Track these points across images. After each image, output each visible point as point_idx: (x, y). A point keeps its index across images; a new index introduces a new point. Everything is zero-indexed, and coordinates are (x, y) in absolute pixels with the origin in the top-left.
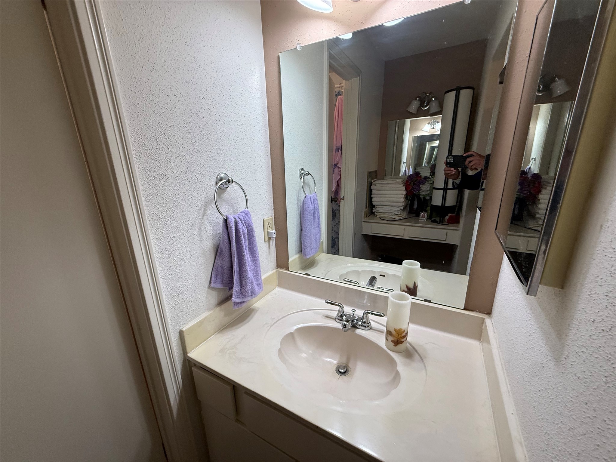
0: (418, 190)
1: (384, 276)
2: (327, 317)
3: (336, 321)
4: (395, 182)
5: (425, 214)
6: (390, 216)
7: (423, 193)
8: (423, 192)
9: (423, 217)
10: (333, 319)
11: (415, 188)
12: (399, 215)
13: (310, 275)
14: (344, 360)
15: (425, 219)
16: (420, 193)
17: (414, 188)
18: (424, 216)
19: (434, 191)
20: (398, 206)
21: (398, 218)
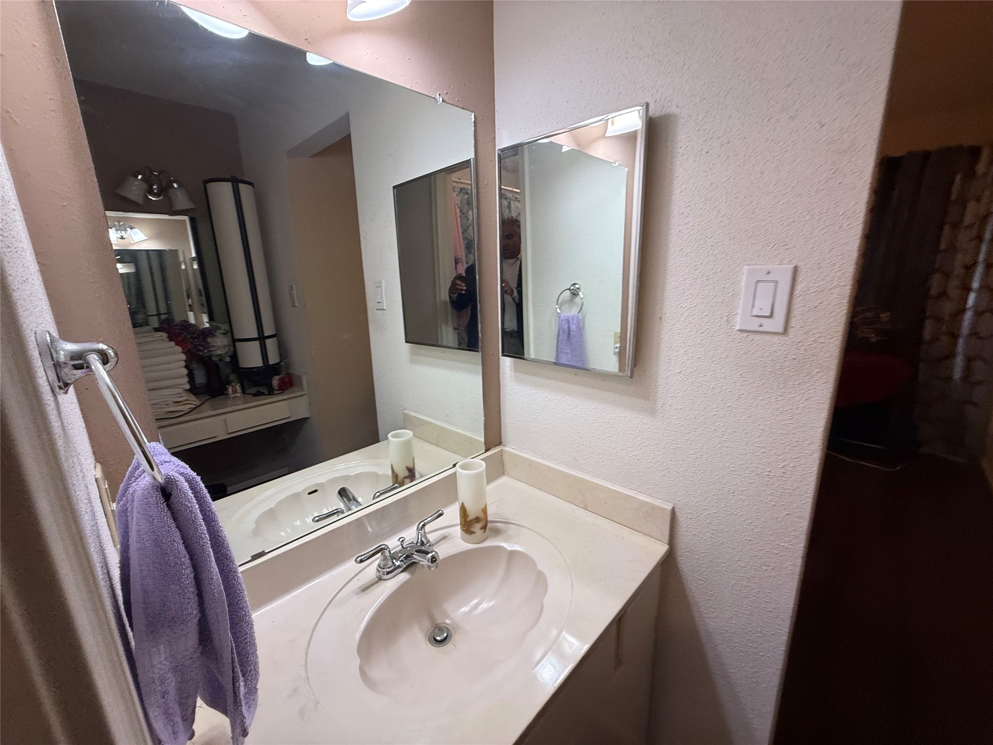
0: (206, 348)
1: (316, 491)
2: (366, 588)
3: (387, 580)
4: (151, 339)
5: (237, 387)
6: (165, 410)
7: (219, 352)
8: (218, 349)
9: (235, 392)
10: (377, 582)
11: (199, 345)
12: (185, 403)
13: (266, 551)
14: (427, 625)
15: (239, 395)
16: (213, 353)
17: (197, 345)
18: (234, 389)
19: (238, 344)
20: (176, 385)
21: (186, 408)
